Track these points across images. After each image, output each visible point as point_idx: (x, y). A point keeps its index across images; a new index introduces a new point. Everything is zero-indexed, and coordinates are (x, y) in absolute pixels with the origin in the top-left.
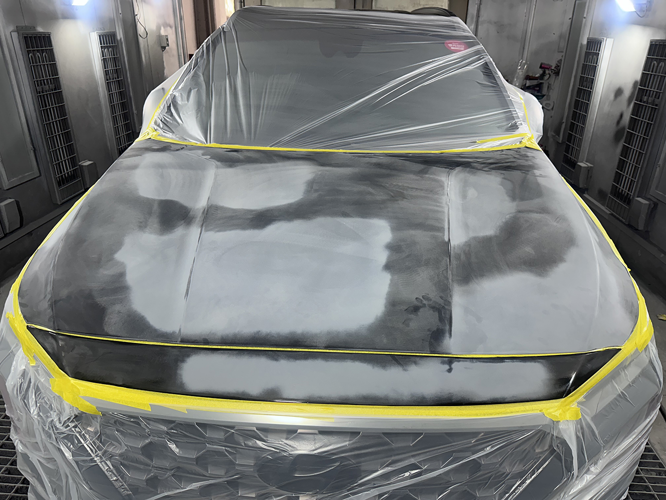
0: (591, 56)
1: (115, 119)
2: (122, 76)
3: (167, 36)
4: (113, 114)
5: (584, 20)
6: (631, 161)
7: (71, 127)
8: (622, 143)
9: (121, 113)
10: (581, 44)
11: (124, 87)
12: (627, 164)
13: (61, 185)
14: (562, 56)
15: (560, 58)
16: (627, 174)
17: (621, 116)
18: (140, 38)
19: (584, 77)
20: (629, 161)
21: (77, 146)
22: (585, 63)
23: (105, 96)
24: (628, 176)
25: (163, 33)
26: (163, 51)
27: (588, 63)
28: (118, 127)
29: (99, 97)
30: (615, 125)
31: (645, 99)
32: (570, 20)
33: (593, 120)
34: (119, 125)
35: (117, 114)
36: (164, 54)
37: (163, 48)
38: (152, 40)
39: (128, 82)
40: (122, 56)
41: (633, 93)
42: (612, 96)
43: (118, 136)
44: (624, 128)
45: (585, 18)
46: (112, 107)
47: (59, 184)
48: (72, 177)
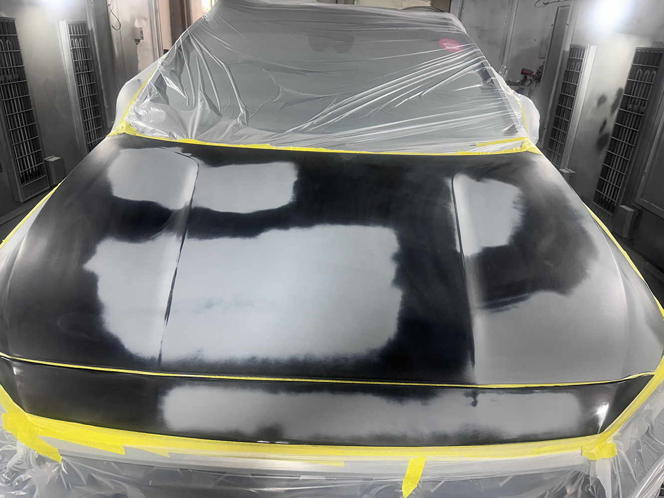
0: (574, 63)
1: (84, 113)
2: (93, 69)
3: (142, 28)
4: (83, 108)
5: (567, 27)
6: (615, 168)
7: (35, 119)
8: (605, 150)
9: (91, 107)
10: (564, 51)
11: (95, 80)
12: (611, 171)
13: (24, 182)
14: (544, 62)
15: (542, 64)
16: (611, 181)
17: (605, 123)
18: (113, 30)
19: (567, 83)
20: (613, 168)
21: (43, 140)
22: (568, 70)
23: (74, 88)
24: (612, 183)
25: (137, 25)
26: (137, 44)
27: (570, 70)
28: (88, 121)
29: (68, 90)
30: (597, 132)
31: (630, 106)
32: (553, 27)
33: (575, 126)
34: (89, 119)
35: (87, 108)
36: (138, 47)
37: (138, 41)
38: (125, 32)
39: (99, 74)
40: (92, 46)
41: (617, 101)
42: (595, 103)
43: (88, 131)
44: (607, 136)
45: (568, 25)
46: (82, 101)
47: (22, 181)
48: (37, 173)
